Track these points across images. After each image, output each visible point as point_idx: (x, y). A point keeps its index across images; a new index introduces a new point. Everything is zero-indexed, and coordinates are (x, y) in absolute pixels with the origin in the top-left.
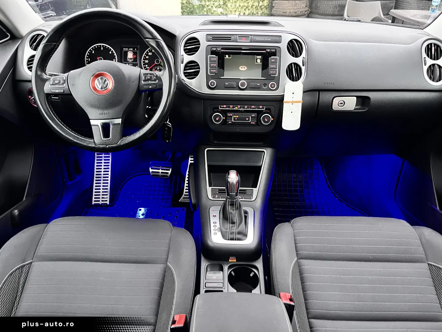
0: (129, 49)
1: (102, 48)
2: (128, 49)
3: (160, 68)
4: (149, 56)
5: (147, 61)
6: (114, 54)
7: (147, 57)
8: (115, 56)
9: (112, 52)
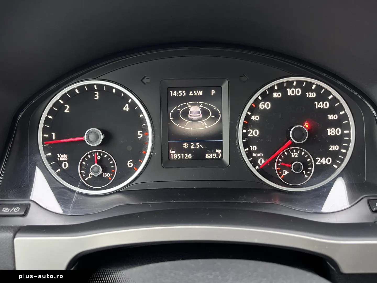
0: (191, 94)
1: (97, 95)
2: (188, 93)
3: (300, 154)
4: (263, 113)
5: (254, 133)
6: (140, 112)
7: (255, 118)
8: (143, 119)
9: (133, 105)
